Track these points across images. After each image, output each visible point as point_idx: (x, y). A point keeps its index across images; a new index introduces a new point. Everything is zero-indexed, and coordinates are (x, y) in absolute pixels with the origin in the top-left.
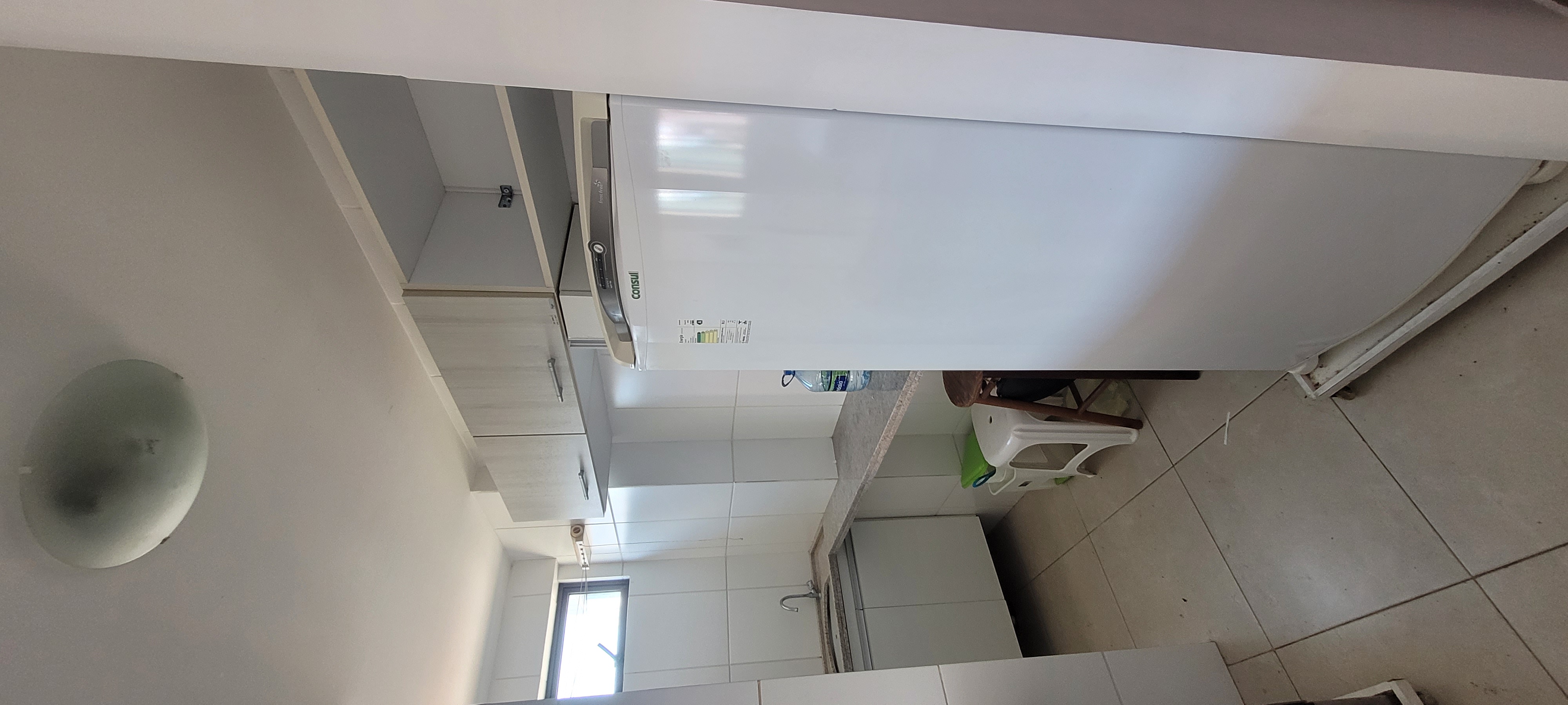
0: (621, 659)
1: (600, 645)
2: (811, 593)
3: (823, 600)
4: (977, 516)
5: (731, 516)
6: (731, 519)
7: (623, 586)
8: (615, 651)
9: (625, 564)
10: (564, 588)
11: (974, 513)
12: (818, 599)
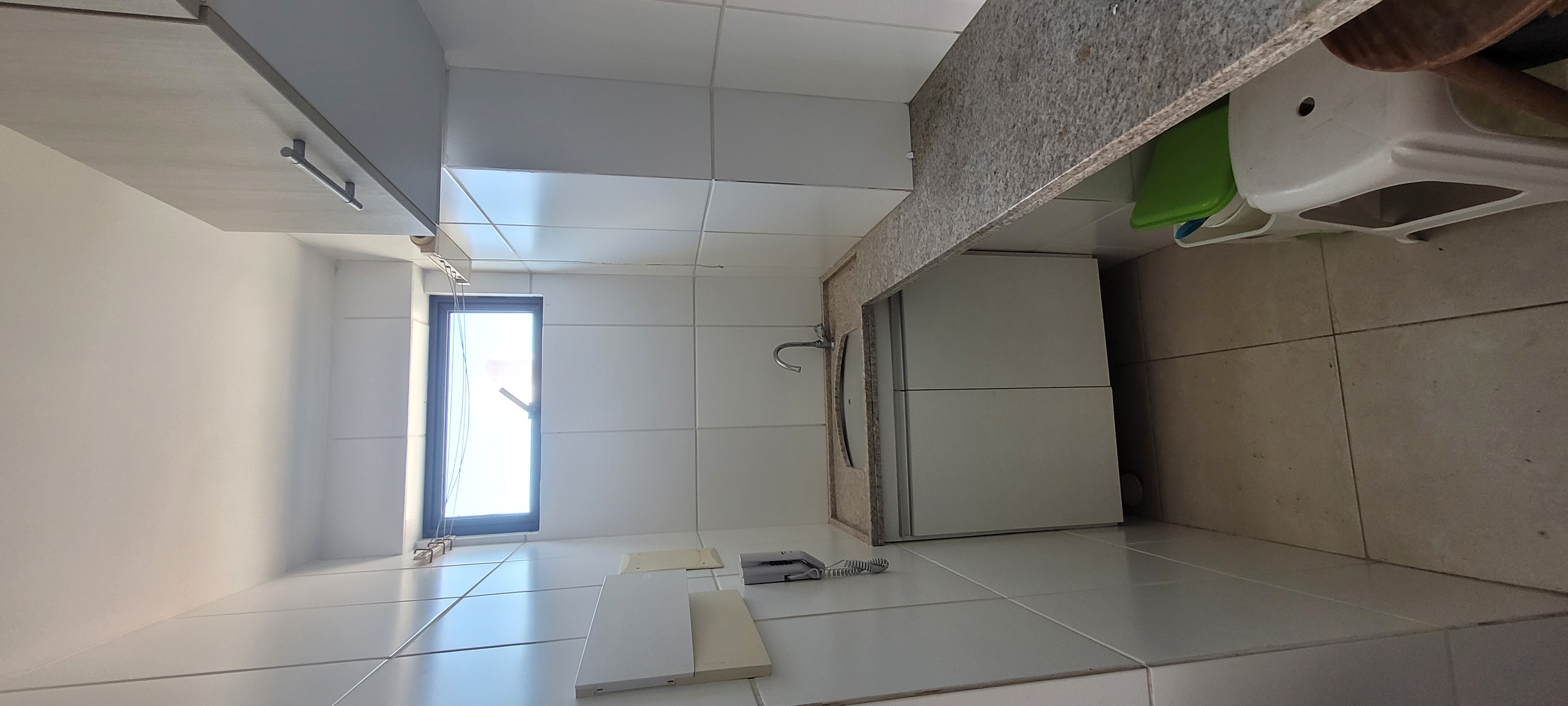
0: (536, 411)
1: (503, 391)
2: (820, 341)
3: (836, 353)
4: (1093, 258)
5: (704, 230)
6: (704, 233)
7: (535, 305)
8: (528, 398)
9: (534, 277)
10: (439, 303)
11: (1090, 252)
12: (829, 350)
